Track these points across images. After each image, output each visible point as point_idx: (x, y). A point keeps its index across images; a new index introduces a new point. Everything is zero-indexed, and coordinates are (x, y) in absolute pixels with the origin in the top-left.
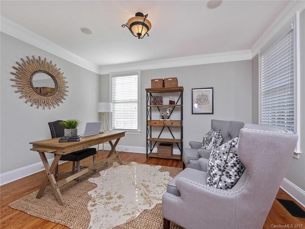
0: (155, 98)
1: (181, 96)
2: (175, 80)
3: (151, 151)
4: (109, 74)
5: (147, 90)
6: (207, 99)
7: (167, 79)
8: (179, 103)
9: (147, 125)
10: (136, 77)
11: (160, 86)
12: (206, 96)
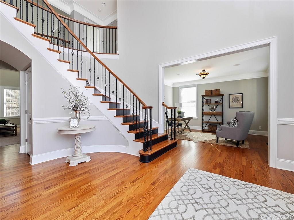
0: (207, 100)
1: (223, 98)
2: (219, 90)
3: (204, 128)
4: (178, 86)
5: (203, 96)
6: (238, 100)
7: (214, 90)
8: (221, 102)
9: (203, 114)
10: (195, 88)
11: (210, 94)
12: (238, 98)
